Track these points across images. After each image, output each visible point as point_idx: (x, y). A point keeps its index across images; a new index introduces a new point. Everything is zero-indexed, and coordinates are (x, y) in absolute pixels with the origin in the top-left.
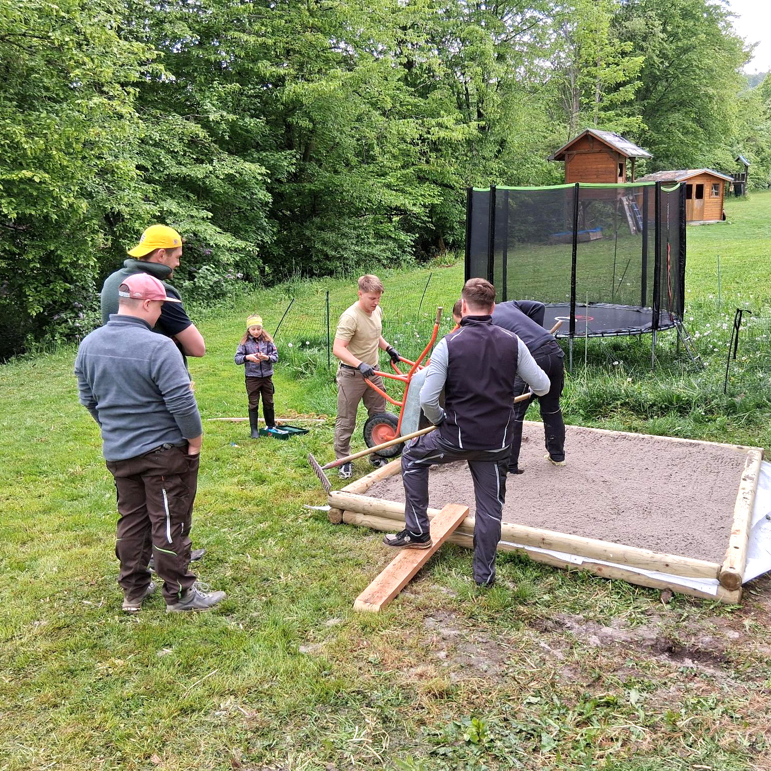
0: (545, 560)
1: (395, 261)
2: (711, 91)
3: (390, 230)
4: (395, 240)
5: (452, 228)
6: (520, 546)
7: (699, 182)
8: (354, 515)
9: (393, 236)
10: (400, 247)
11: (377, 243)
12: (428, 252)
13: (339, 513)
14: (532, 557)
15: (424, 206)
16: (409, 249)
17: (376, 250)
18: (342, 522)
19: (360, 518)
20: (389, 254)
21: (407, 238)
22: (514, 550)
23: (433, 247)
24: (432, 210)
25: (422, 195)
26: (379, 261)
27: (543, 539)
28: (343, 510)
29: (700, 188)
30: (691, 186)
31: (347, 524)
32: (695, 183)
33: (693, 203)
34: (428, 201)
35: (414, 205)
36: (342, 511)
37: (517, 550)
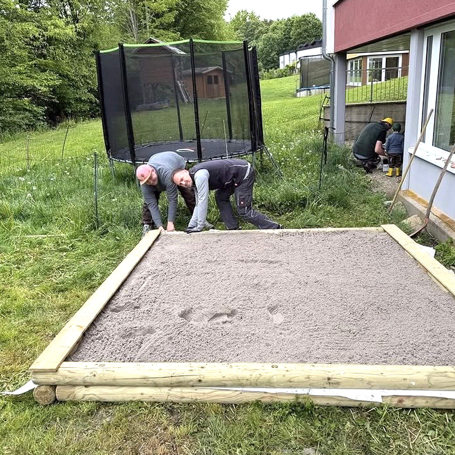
0: (333, 402)
1: (31, 127)
2: (213, 21)
3: (25, 104)
4: (30, 111)
5: (70, 104)
6: (300, 391)
7: (215, 74)
8: (72, 390)
9: (28, 108)
10: (35, 116)
11: (16, 114)
12: (54, 120)
13: (50, 390)
14: (318, 402)
15: (49, 86)
16: (41, 118)
17: (17, 118)
18: (56, 401)
19: (80, 393)
20: (27, 121)
21: (40, 110)
22: (294, 397)
23: (58, 117)
24: (54, 90)
25: (45, 79)
26: (20, 126)
27: (329, 379)
28: (56, 386)
29: (216, 77)
30: (211, 76)
31: (63, 402)
32: (213, 74)
33: (213, 87)
34: (51, 83)
35: (41, 86)
36: (54, 387)
37: (297, 396)
